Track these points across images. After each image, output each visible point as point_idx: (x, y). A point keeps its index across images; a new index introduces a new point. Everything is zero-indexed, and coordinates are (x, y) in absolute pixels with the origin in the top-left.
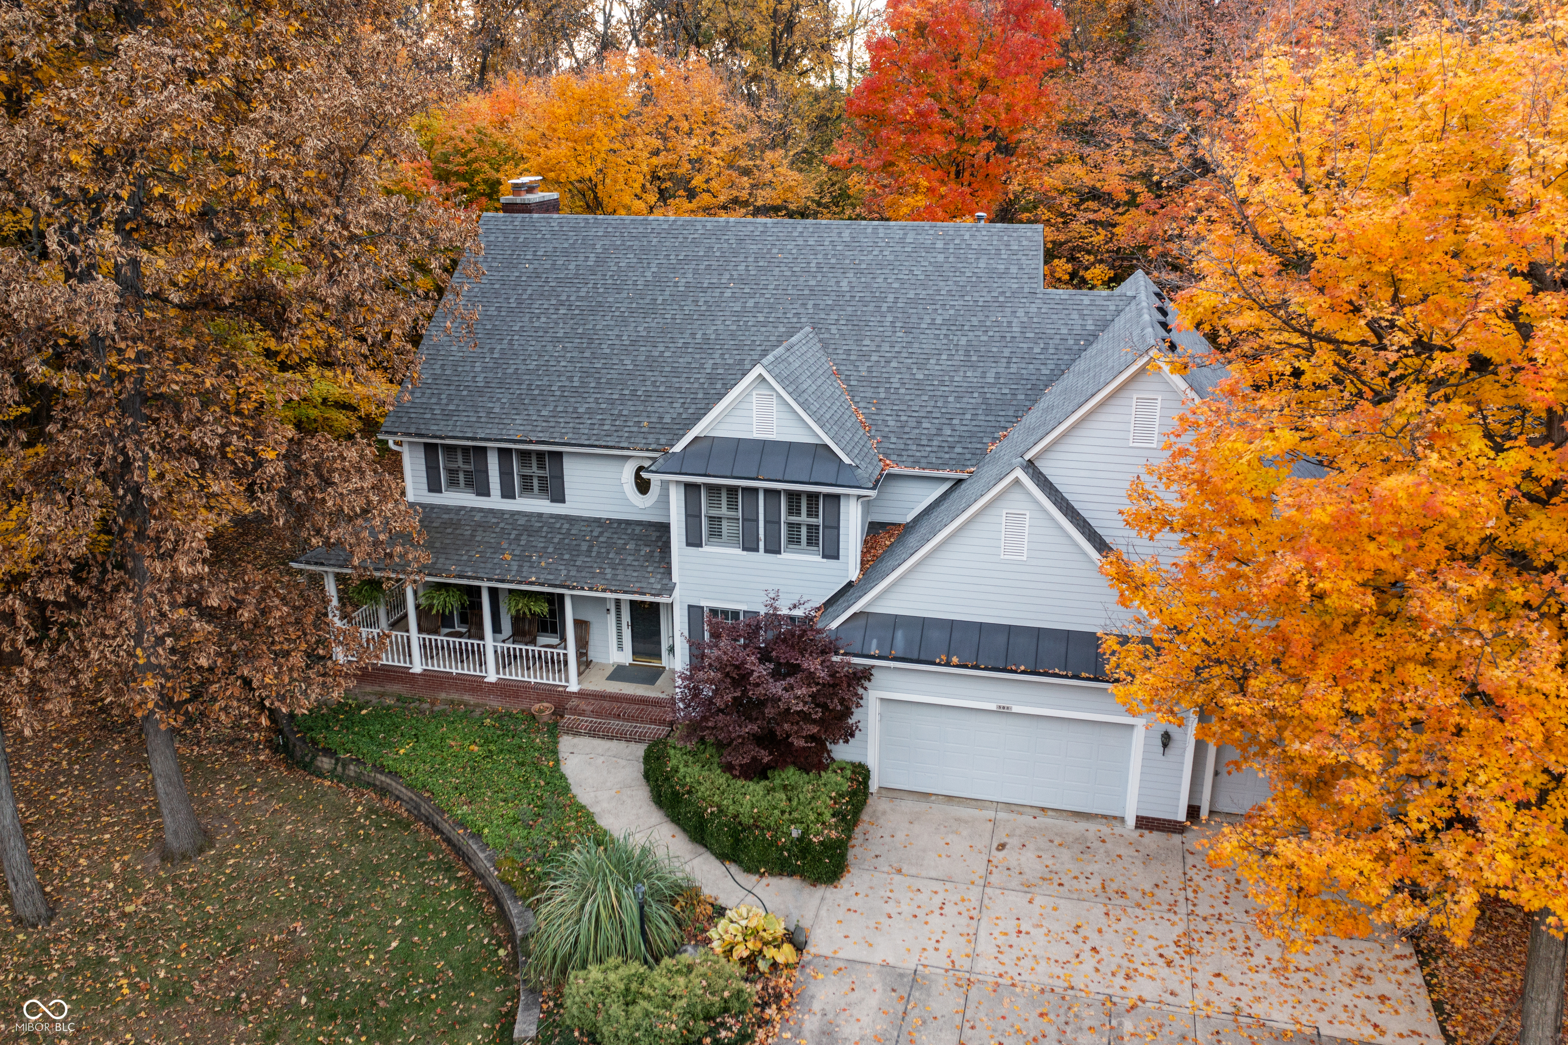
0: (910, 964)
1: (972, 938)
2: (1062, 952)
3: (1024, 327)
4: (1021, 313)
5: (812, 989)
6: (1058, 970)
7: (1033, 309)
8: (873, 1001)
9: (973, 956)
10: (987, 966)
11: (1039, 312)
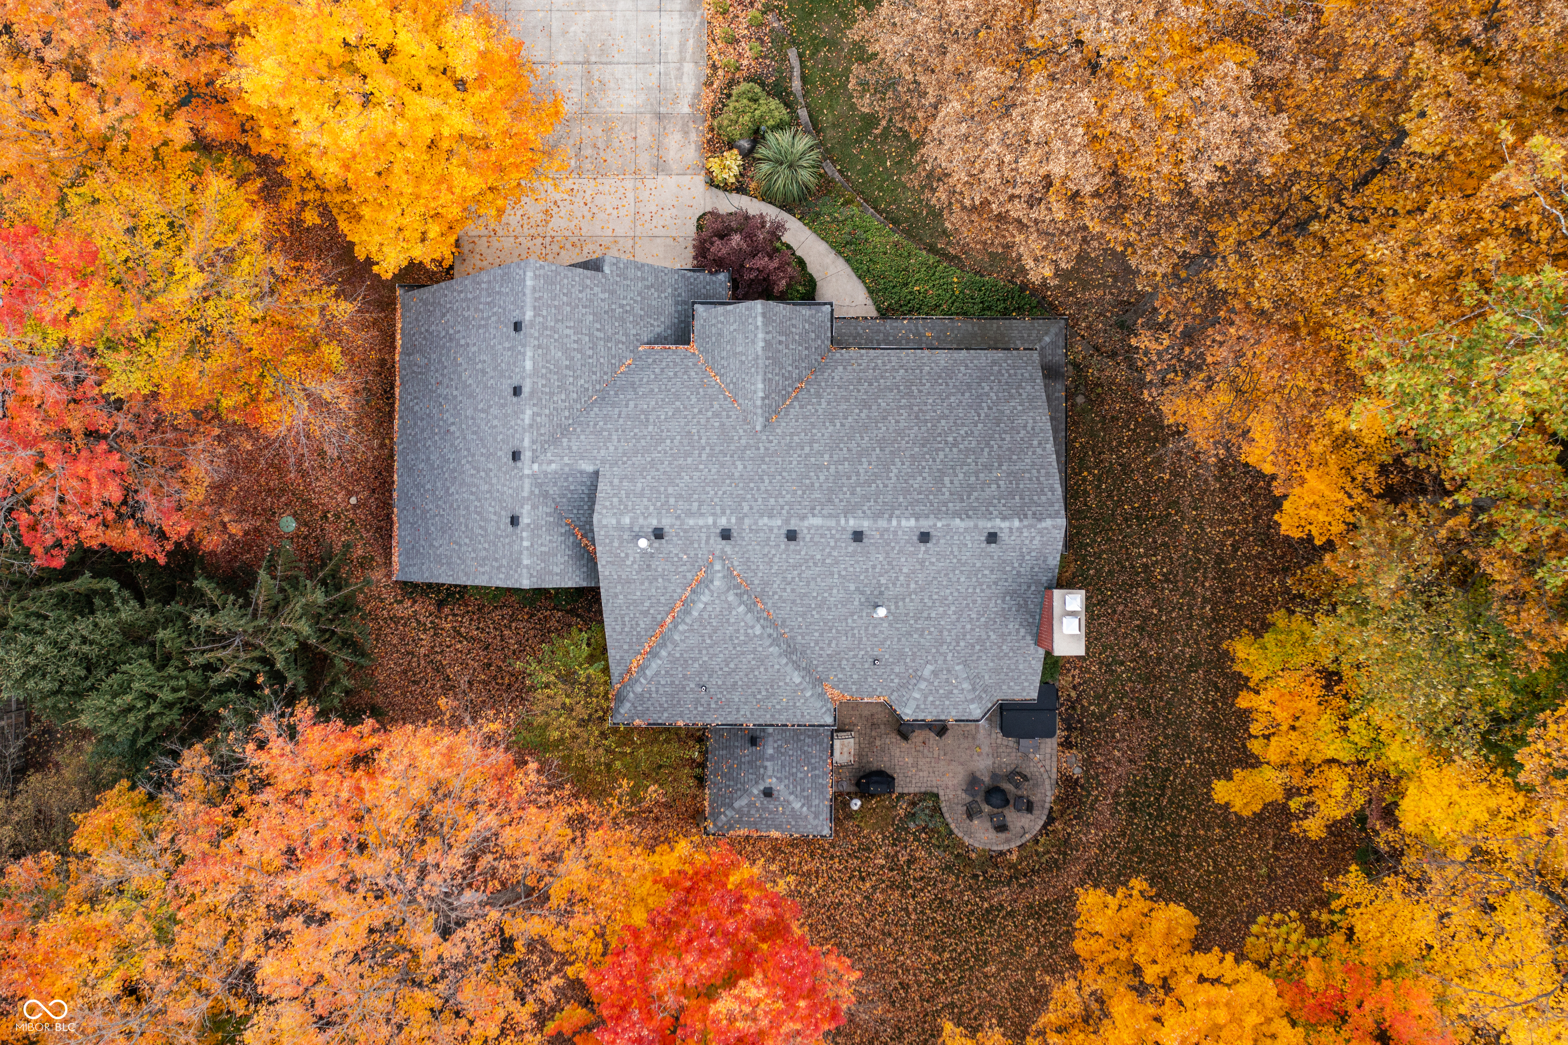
0: (661, 178)
1: (637, 201)
2: (599, 200)
3: (609, 439)
4: (612, 448)
5: (697, 155)
6: (601, 188)
7: (603, 452)
8: (672, 154)
9: (635, 189)
10: (629, 184)
11: (599, 449)
